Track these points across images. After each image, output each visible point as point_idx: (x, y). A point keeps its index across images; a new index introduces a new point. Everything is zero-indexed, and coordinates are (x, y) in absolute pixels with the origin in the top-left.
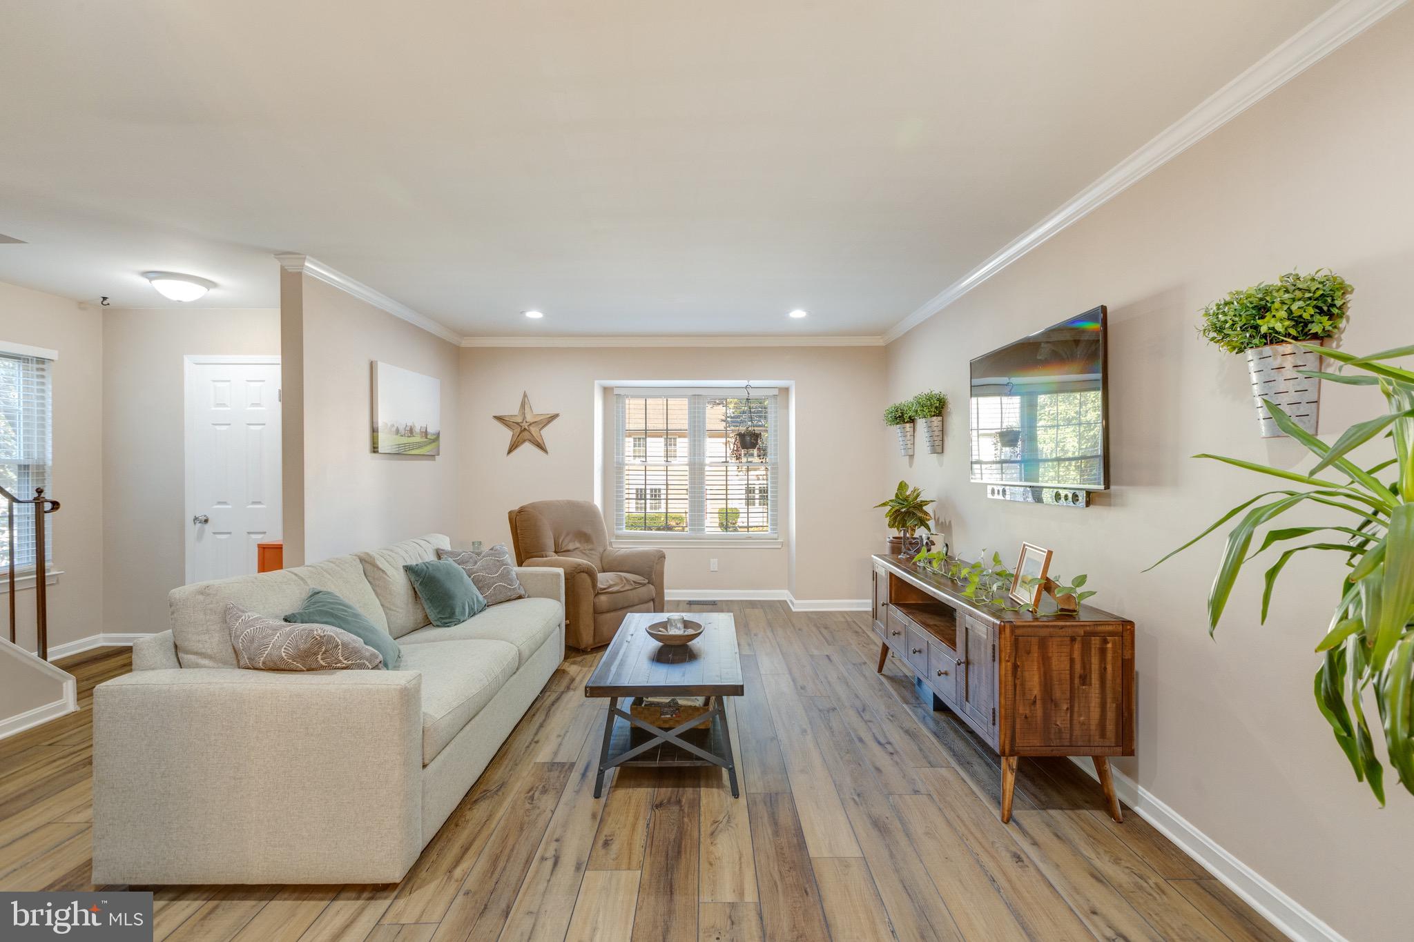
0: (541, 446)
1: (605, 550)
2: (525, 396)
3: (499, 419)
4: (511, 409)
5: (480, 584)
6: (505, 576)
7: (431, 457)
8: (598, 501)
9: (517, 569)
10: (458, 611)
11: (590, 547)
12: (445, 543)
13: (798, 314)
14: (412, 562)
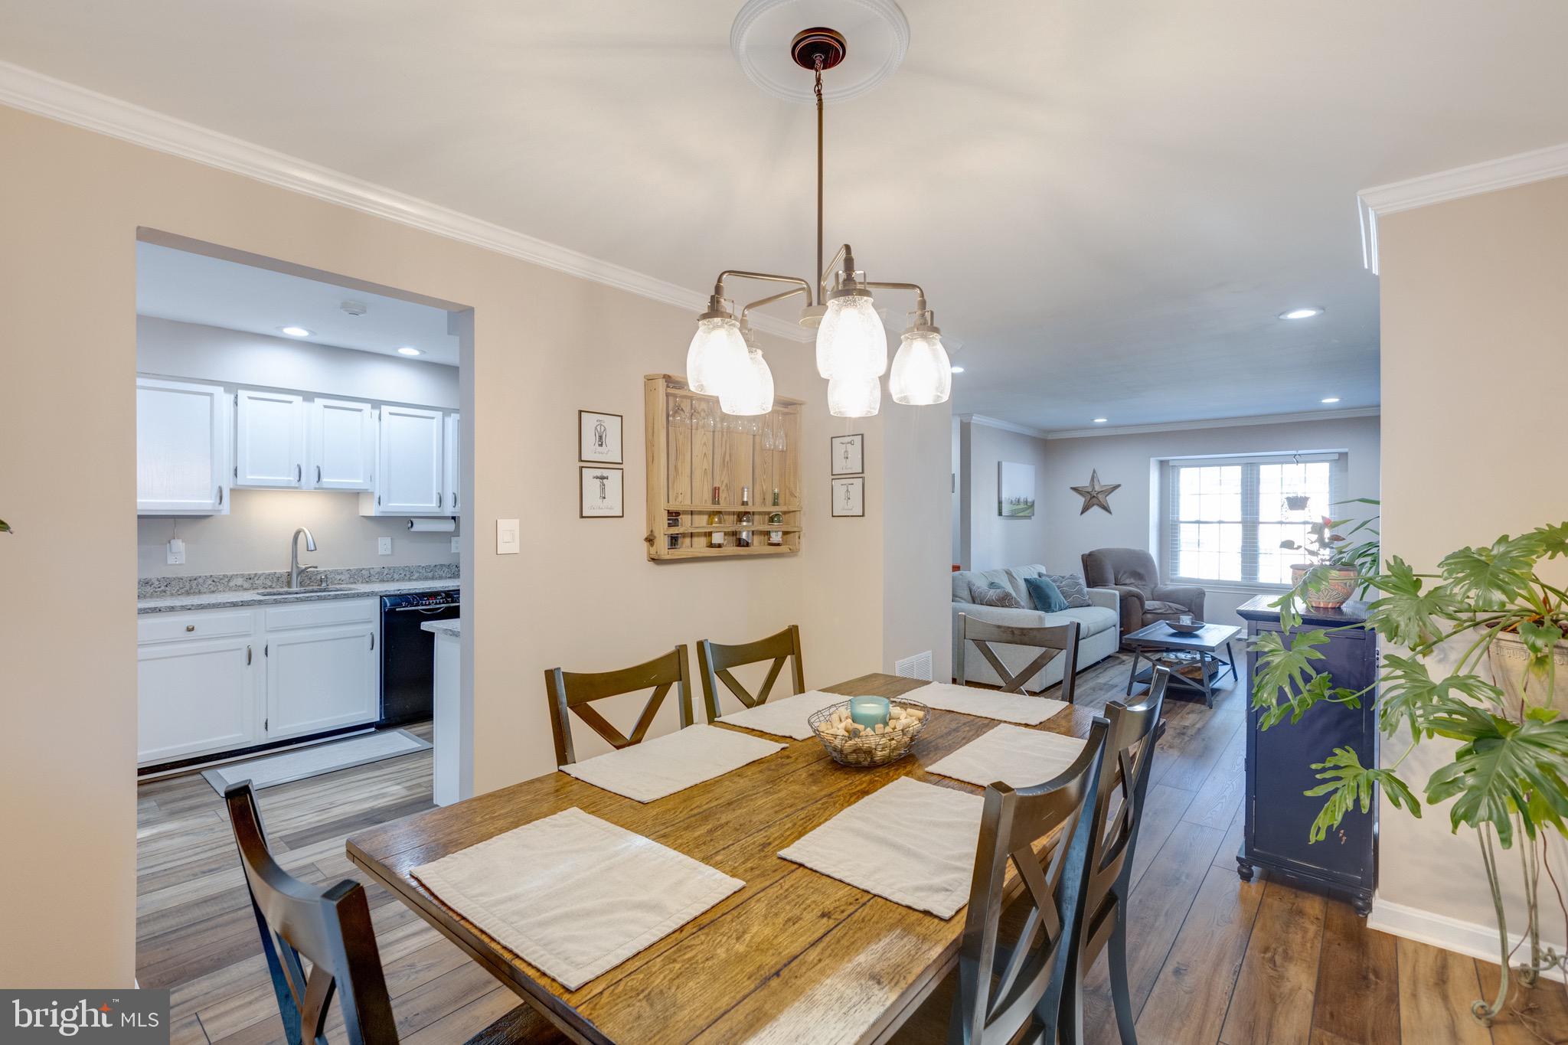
0: (1106, 509)
1: (1155, 587)
2: (1094, 472)
3: (1074, 489)
4: (1084, 482)
5: (1066, 595)
6: (1080, 592)
7: (1029, 517)
8: (1153, 551)
9: (1086, 589)
10: (1053, 605)
11: (1144, 583)
12: (1044, 571)
13: (1331, 401)
14: (1028, 577)
